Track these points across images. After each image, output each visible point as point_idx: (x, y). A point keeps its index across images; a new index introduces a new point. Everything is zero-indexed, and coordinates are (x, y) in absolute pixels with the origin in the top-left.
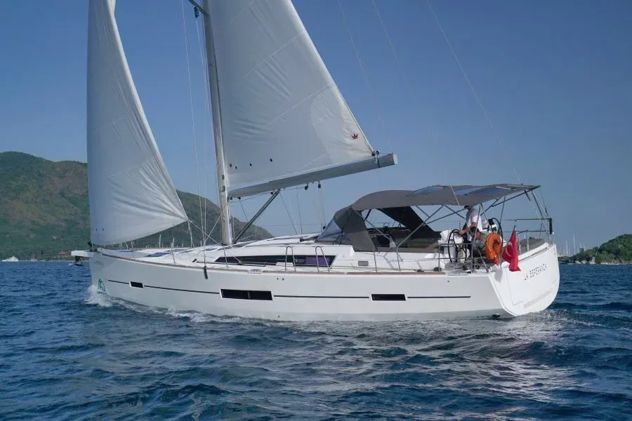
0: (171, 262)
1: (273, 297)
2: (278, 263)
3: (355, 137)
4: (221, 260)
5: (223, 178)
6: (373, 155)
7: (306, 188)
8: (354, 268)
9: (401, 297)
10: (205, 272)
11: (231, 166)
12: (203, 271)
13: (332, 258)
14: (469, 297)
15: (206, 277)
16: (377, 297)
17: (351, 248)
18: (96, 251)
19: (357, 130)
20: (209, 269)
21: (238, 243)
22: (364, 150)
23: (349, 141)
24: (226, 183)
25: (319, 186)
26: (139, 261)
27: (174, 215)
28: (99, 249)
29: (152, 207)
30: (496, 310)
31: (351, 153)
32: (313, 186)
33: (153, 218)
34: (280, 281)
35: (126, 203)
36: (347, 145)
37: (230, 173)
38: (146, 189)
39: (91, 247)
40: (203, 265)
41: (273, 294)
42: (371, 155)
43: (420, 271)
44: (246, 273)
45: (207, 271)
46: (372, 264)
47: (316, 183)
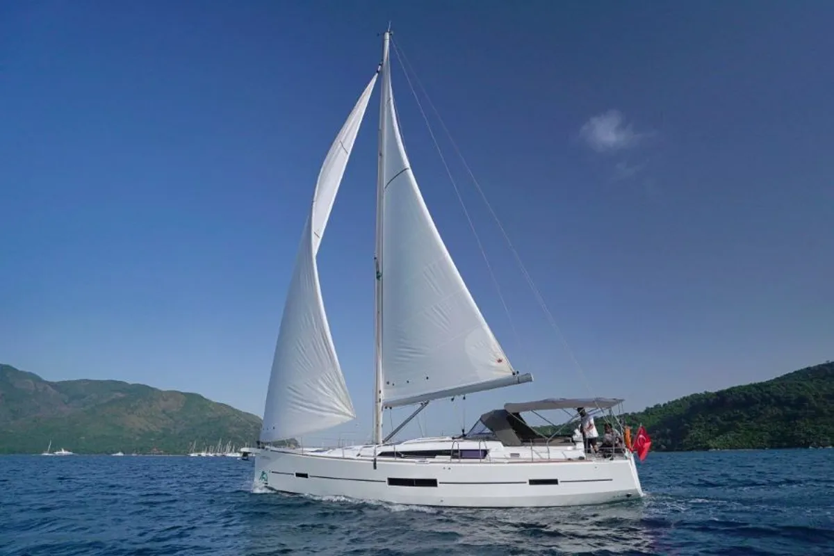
0: (341, 456)
1: (438, 483)
2: (437, 457)
3: (500, 361)
4: (383, 454)
5: (380, 392)
6: (514, 374)
7: (453, 399)
8: (507, 458)
9: (554, 482)
10: (375, 464)
11: (388, 383)
12: (372, 462)
13: (485, 452)
14: (611, 480)
15: (375, 467)
16: (533, 482)
17: (500, 444)
18: (263, 448)
19: (502, 357)
20: (379, 461)
21: (386, 443)
22: (507, 370)
23: (495, 364)
24: (382, 396)
25: (464, 398)
26: (307, 455)
27: (345, 414)
28: (266, 447)
29: (325, 409)
30: (629, 491)
31: (495, 373)
32: (458, 398)
33: (323, 417)
34: (447, 469)
35: (301, 405)
36: (492, 367)
37: (385, 388)
38: (322, 394)
39: (259, 444)
40: (373, 459)
41: (438, 481)
42: (511, 374)
43: (570, 460)
44: (414, 464)
45: (377, 463)
46: (522, 456)
47: (463, 396)
